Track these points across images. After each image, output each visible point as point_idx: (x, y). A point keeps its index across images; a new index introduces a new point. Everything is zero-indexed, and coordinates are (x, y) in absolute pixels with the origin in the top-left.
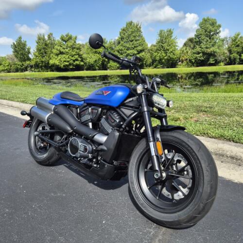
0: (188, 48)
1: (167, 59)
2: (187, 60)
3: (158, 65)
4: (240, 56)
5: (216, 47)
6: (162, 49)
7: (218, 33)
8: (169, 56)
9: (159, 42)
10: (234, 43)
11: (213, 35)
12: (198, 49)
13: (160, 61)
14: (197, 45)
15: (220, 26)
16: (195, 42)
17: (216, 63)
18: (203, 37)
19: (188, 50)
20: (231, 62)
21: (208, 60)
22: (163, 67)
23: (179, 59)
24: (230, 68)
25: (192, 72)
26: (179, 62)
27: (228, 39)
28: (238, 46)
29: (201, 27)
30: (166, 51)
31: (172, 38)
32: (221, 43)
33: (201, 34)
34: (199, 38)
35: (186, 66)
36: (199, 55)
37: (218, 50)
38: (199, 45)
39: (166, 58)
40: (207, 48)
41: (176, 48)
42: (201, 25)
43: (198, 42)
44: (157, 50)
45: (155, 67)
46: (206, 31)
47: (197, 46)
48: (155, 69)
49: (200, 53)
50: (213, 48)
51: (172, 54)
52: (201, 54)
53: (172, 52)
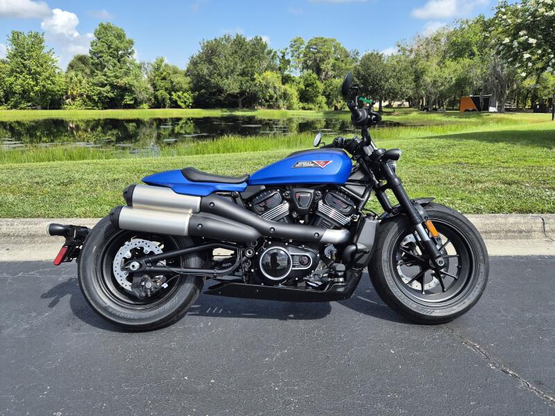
0: (80, 74)
1: (41, 92)
2: (81, 95)
3: (20, 103)
4: (171, 95)
5: (132, 77)
6: (26, 72)
7: (130, 54)
8: (44, 86)
9: (15, 55)
10: (157, 73)
11: (122, 56)
12: (100, 77)
13: (25, 95)
14: (97, 70)
15: (131, 43)
16: (93, 64)
17: (136, 104)
18: (106, 57)
19: (80, 77)
20: (158, 104)
21: (123, 99)
22: (34, 107)
23: (66, 93)
24: (160, 113)
25: (97, 118)
26: (67, 98)
27: (146, 66)
28: (164, 79)
29: (99, 39)
30: (35, 75)
31: (45, 51)
32: (137, 71)
33: (101, 52)
34: (98, 58)
35: (83, 107)
36: (105, 89)
37: (136, 83)
38: (101, 71)
39: (36, 89)
40: (116, 77)
41: (57, 71)
42: (99, 35)
43: (98, 64)
44: (12, 71)
45: (15, 107)
46: (109, 47)
47: (98, 72)
48: (14, 110)
49: (106, 85)
50: (127, 78)
51: (49, 82)
52: (108, 88)
53: (48, 78)
